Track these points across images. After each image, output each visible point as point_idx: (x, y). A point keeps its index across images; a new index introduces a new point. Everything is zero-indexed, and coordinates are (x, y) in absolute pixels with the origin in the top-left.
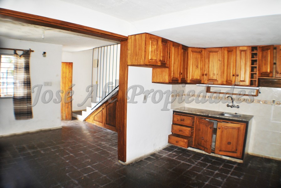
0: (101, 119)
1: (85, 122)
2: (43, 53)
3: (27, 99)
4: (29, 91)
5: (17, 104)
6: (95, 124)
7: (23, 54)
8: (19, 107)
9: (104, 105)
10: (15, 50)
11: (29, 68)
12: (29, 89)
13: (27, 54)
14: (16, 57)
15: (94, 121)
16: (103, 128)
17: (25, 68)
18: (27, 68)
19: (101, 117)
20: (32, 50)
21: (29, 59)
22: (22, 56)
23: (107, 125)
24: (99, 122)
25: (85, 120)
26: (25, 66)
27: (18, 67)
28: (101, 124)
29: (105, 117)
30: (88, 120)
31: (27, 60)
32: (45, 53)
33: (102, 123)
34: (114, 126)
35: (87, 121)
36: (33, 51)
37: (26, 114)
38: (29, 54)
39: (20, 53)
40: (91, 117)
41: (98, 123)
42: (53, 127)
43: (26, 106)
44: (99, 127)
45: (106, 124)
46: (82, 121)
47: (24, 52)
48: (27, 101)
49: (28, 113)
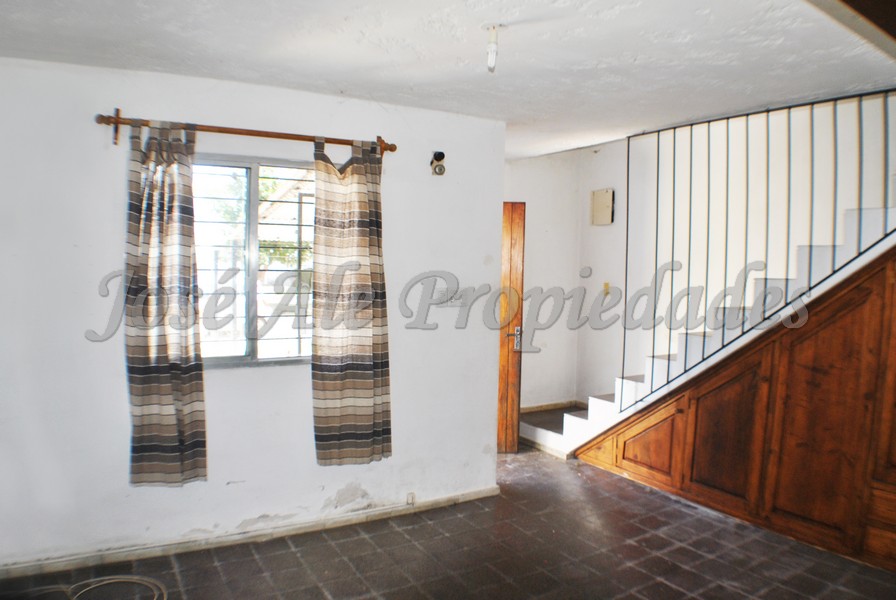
0: (666, 457)
1: (575, 462)
2: (431, 157)
3: (375, 366)
4: (379, 331)
5: (329, 394)
6: (626, 475)
7: (351, 162)
8: (338, 403)
9: (687, 394)
10: (319, 144)
11: (378, 225)
12: (379, 321)
13: (369, 158)
14: (323, 175)
15: (625, 462)
16: (674, 497)
17: (361, 224)
18: (371, 224)
19: (666, 446)
20: (388, 141)
21: (376, 183)
22: (349, 169)
23: (694, 486)
24: (651, 467)
25: (574, 455)
26: (362, 214)
27: (338, 220)
28: (659, 476)
29: (689, 450)
30: (591, 453)
31: (371, 187)
32: (439, 156)
33: (668, 473)
34: (736, 495)
35: (583, 459)
36: (392, 148)
37: (366, 436)
38: (379, 161)
39: (339, 155)
40: (608, 444)
41: (644, 470)
42: (467, 491)
43: (370, 402)
44: (652, 492)
45: (691, 480)
46: (565, 458)
47: (353, 152)
48: (375, 375)
49: (376, 434)
